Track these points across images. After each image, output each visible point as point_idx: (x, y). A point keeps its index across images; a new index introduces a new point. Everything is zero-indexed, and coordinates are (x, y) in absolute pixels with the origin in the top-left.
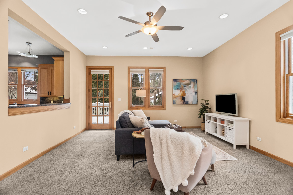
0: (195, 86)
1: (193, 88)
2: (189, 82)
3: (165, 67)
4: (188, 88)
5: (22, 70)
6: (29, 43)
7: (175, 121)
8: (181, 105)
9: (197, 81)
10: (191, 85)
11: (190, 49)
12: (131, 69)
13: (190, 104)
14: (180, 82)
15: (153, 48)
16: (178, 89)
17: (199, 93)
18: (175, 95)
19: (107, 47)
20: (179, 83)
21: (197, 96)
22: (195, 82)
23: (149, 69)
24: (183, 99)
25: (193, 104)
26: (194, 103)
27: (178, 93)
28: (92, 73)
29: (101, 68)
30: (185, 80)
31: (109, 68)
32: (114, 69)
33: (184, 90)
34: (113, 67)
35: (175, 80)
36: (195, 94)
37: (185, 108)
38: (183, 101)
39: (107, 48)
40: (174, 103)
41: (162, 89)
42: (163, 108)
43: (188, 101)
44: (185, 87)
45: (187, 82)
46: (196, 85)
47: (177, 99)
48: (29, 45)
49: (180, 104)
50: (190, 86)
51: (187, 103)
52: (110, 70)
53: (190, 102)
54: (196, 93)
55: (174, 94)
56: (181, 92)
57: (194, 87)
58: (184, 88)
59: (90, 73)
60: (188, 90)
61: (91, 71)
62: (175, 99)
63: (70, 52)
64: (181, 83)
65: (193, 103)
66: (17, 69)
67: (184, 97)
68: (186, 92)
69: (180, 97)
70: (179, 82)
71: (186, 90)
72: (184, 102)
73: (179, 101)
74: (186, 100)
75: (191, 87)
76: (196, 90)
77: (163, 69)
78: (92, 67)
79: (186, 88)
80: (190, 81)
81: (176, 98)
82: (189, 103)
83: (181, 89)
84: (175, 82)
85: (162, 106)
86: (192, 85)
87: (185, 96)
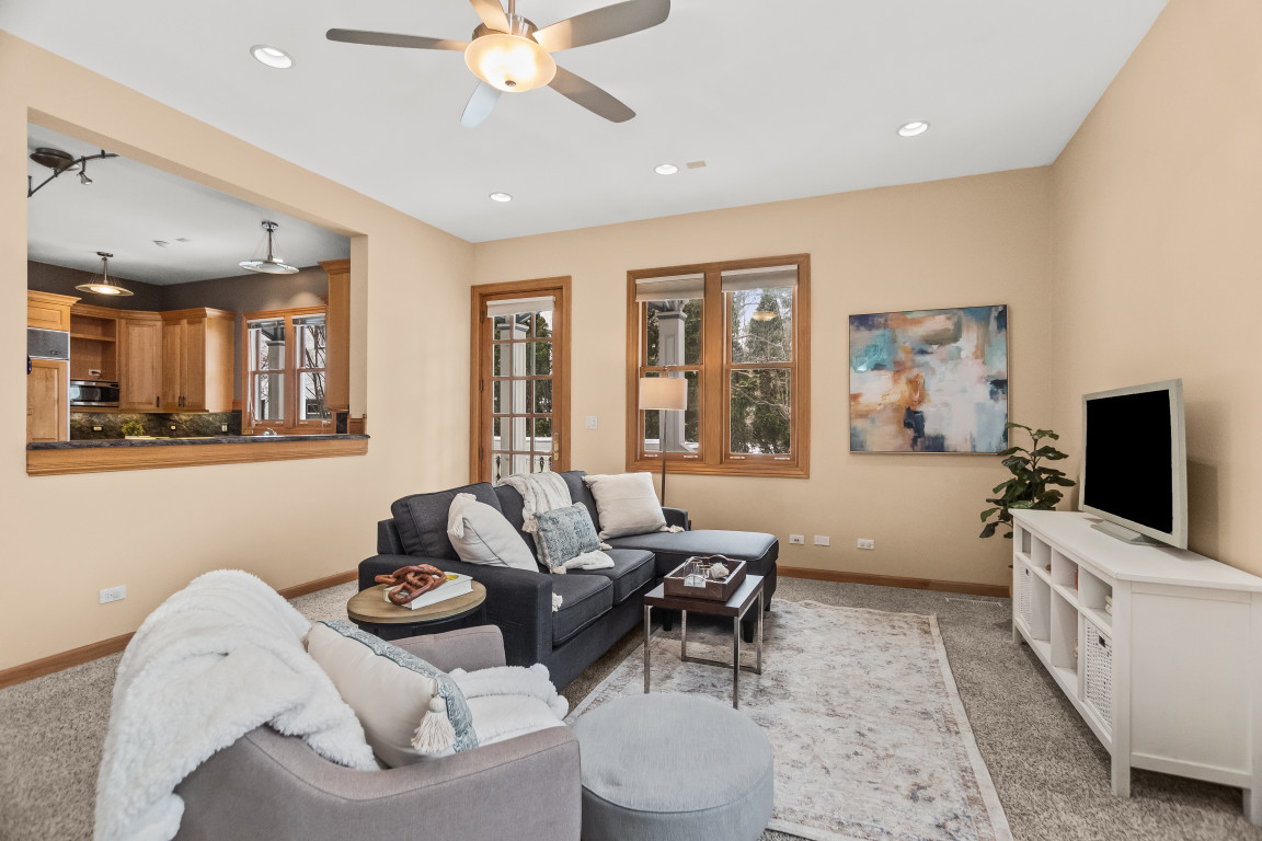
0: (990, 345)
1: (980, 361)
2: (950, 325)
3: (807, 257)
4: (944, 361)
5: (295, 322)
6: (270, 224)
7: (860, 541)
8: (900, 458)
9: (1003, 316)
10: (961, 343)
11: (915, 129)
12: (638, 281)
13: (956, 454)
14: (893, 330)
15: (702, 164)
16: (878, 367)
17: (1017, 386)
18: (861, 399)
19: (511, 196)
20: (887, 332)
21: (1001, 406)
22: (988, 323)
23: (724, 274)
24: (912, 420)
25: (974, 454)
26: (981, 448)
27: (881, 390)
28: (492, 314)
29: (525, 287)
30: (923, 314)
31: (553, 285)
32: (569, 288)
33: (915, 372)
34: (569, 278)
35: (861, 321)
36: (992, 393)
37: (926, 474)
38: (910, 432)
39: (508, 199)
40: (856, 446)
41: (793, 369)
42: (798, 467)
43: (945, 432)
44: (923, 352)
45: (939, 324)
46: (998, 339)
47: (873, 421)
48: (270, 231)
49: (890, 448)
50: (959, 350)
51: (936, 446)
52: (557, 292)
53: (955, 438)
54: (1000, 385)
55: (854, 397)
56: (895, 381)
57: (981, 354)
58: (921, 359)
59: (483, 312)
60: (941, 369)
61: (489, 303)
62: (860, 424)
63: (365, 236)
64: (899, 333)
65: (974, 447)
66: (282, 318)
67: (919, 409)
68: (932, 385)
69: (890, 413)
70: (885, 326)
71: (933, 371)
72: (915, 441)
73: (885, 434)
74: (930, 429)
75: (963, 354)
76: (998, 367)
77: (795, 267)
78: (490, 290)
79: (927, 358)
80: (955, 319)
81: (864, 415)
82: (947, 443)
83: (899, 368)
84: (862, 328)
85: (793, 459)
86: (968, 342)
87: (924, 409)
